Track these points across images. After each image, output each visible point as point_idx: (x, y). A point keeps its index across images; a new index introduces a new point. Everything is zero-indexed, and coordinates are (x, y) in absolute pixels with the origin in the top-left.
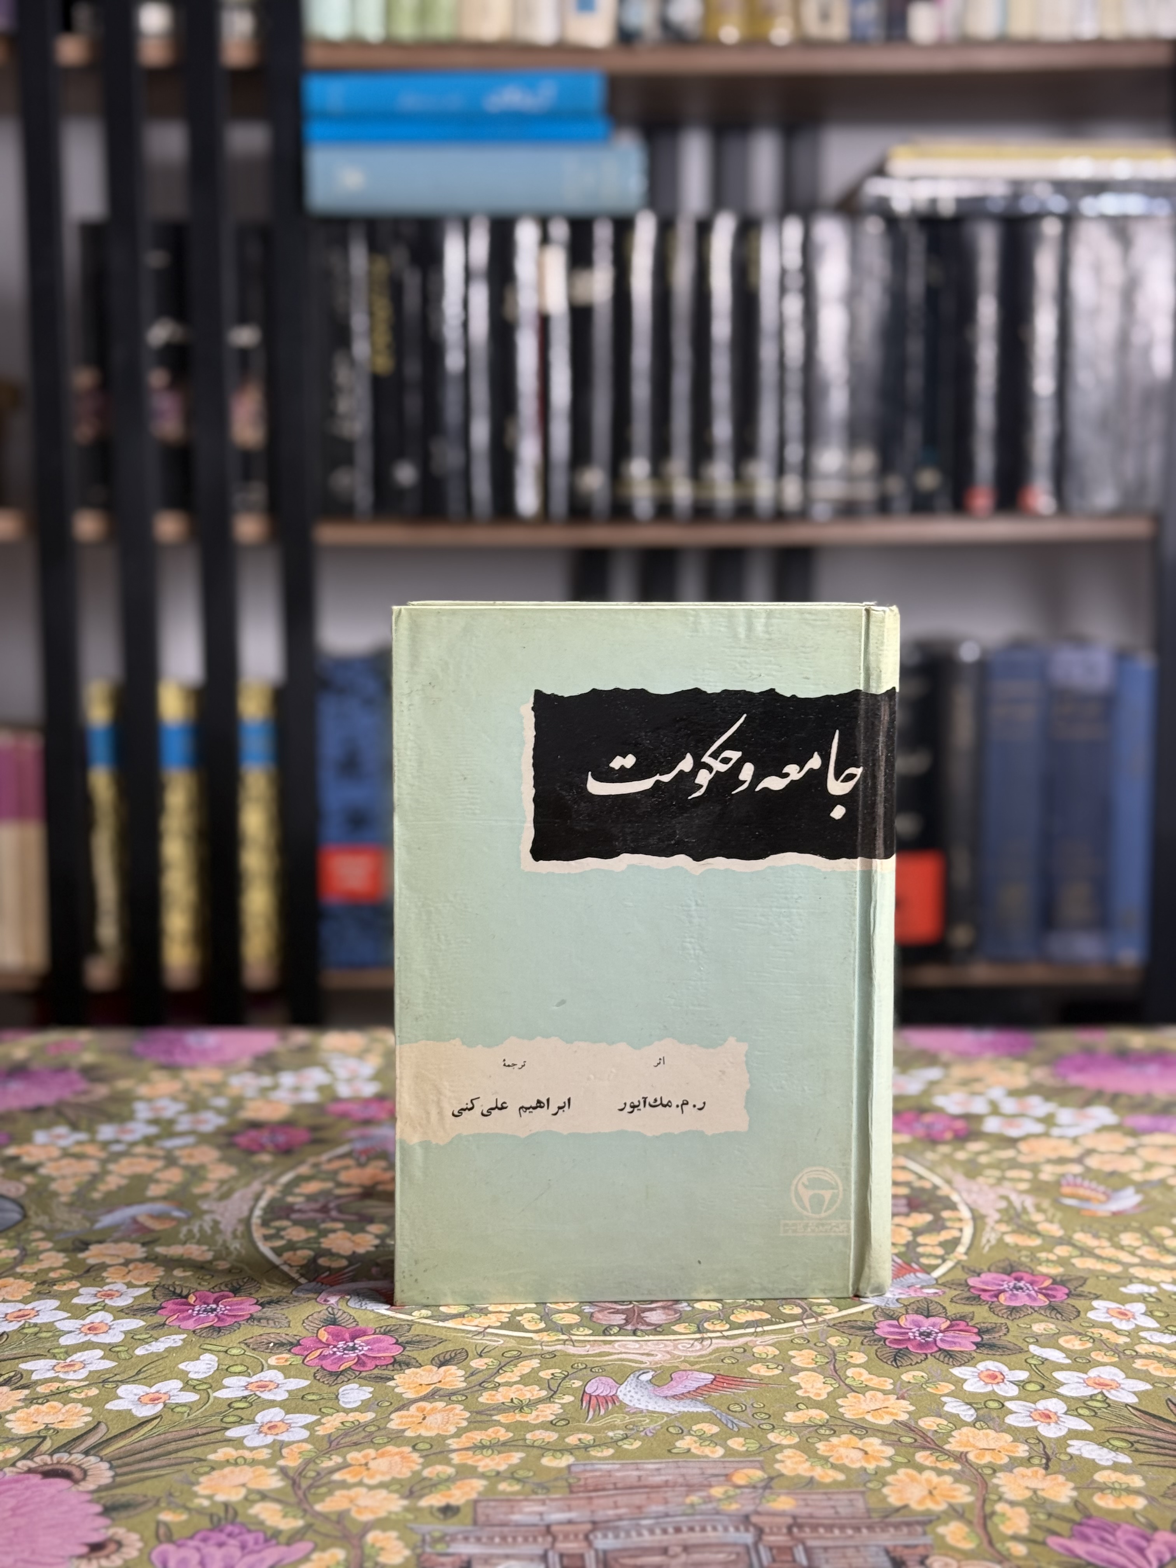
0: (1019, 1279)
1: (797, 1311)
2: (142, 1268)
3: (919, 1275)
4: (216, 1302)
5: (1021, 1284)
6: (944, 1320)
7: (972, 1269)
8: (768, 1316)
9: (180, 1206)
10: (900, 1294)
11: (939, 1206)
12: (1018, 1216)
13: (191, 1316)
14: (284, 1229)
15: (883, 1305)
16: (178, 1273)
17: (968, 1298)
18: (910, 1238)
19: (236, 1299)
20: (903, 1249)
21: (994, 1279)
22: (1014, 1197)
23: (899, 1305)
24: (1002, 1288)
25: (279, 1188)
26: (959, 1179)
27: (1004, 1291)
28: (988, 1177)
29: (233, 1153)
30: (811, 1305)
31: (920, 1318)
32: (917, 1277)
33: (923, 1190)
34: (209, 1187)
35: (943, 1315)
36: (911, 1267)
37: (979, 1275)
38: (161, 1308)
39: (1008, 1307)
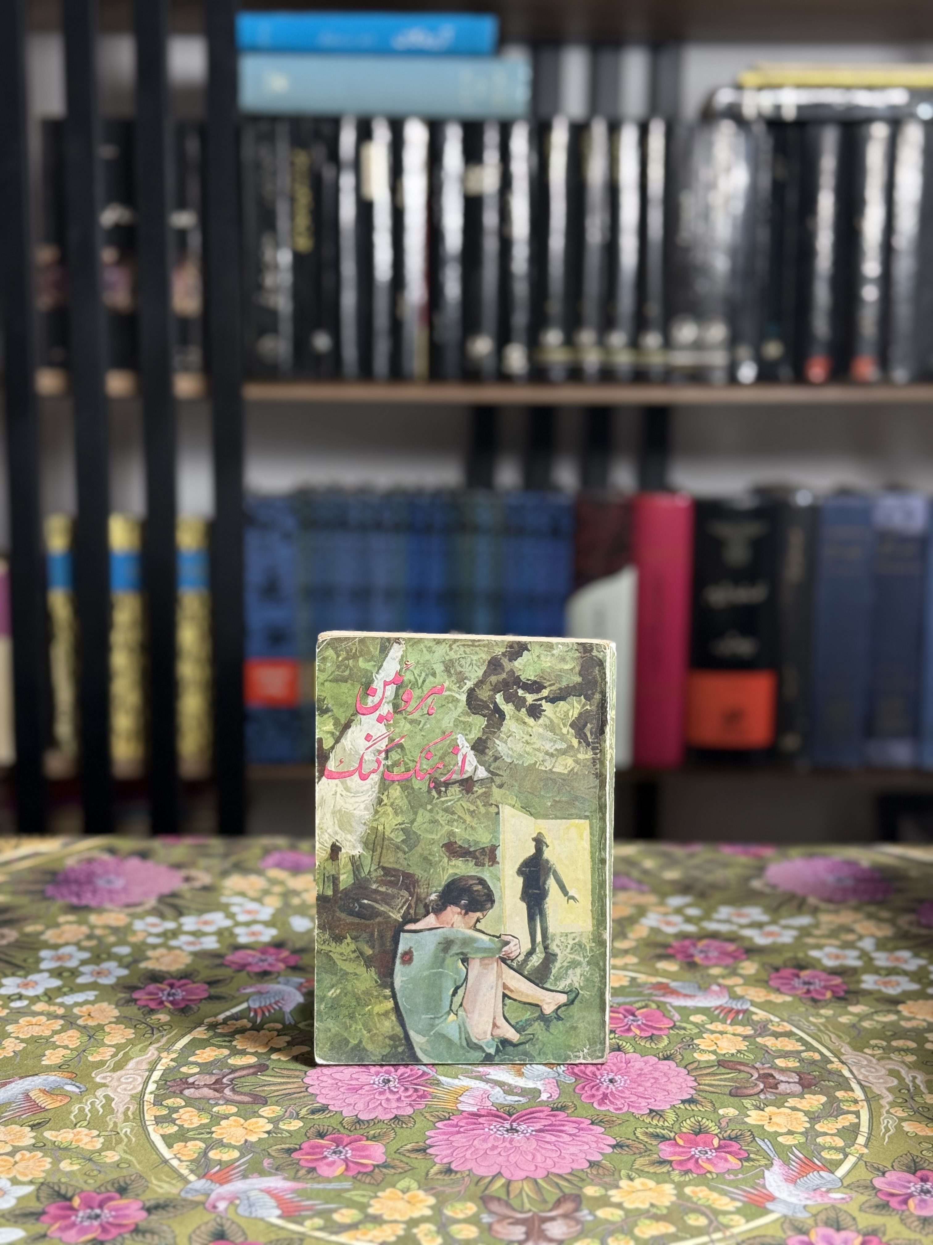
0: (924, 1180)
1: (702, 1221)
2: (29, 1159)
3: (822, 1173)
4: (101, 1206)
5: (928, 1186)
6: (855, 1234)
7: (875, 1165)
8: (672, 1229)
9: (74, 1078)
10: (807, 1199)
11: (832, 1084)
12: (912, 1098)
13: (74, 1225)
14: (176, 1110)
15: (790, 1213)
16: (65, 1166)
17: (877, 1206)
18: (808, 1125)
19: (123, 1202)
20: (802, 1140)
21: (899, 1179)
22: (903, 1073)
23: (807, 1215)
24: (909, 1191)
25: (174, 1056)
26: (846, 1049)
27: (911, 1195)
28: (873, 1047)
29: (132, 1010)
30: (717, 1213)
31: (830, 1231)
32: (821, 1176)
33: (813, 1062)
34: (106, 1053)
35: (853, 1228)
36: (815, 1163)
37: (884, 1173)
38: (43, 1213)
39: (919, 1218)
